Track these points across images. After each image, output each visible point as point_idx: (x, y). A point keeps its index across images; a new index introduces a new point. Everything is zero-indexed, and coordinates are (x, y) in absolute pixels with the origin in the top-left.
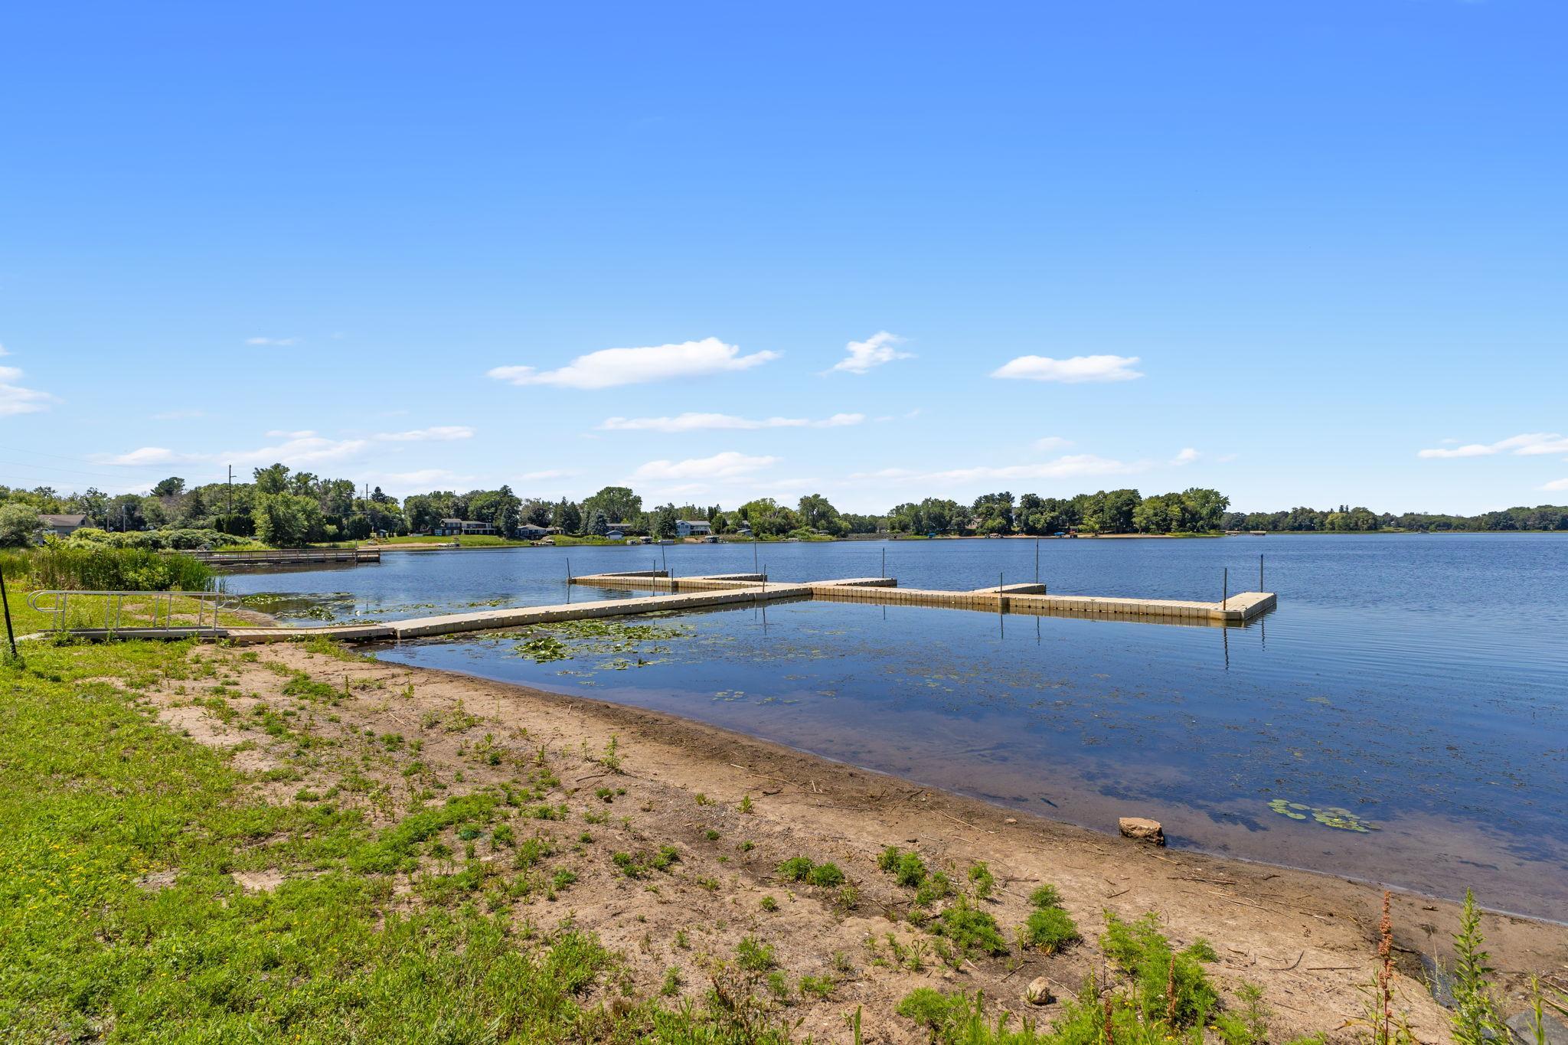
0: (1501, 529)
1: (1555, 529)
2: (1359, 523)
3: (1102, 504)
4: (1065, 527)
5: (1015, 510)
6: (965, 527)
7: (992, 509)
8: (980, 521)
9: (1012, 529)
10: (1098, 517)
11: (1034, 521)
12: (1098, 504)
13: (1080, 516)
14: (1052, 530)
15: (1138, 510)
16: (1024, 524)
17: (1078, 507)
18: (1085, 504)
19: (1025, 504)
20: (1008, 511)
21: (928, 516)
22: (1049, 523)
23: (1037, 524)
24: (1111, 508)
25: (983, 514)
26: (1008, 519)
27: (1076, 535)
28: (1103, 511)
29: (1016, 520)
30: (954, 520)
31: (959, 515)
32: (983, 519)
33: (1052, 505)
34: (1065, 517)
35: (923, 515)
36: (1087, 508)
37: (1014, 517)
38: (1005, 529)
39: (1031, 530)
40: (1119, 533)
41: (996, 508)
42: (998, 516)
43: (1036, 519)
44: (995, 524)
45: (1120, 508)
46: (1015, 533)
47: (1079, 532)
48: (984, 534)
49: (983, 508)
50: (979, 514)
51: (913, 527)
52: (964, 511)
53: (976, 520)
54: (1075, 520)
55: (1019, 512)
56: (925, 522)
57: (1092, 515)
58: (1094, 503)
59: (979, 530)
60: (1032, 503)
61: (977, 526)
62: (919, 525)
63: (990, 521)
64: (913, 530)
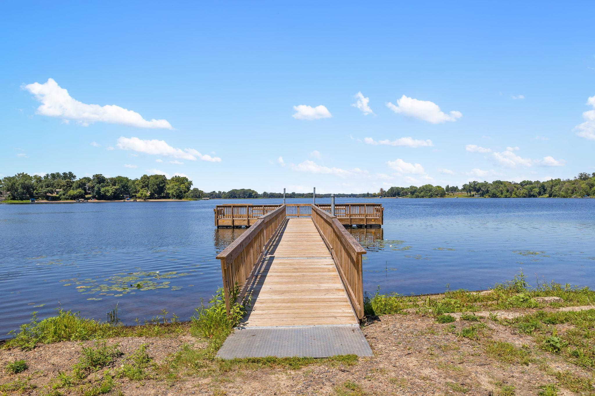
0: (233, 198)
1: (247, 198)
2: (200, 195)
3: (147, 183)
4: (122, 195)
5: (88, 185)
6: (49, 194)
7: (71, 183)
8: (61, 191)
9: (87, 196)
10: (145, 190)
11: (103, 191)
12: (144, 182)
13: (131, 189)
14: (116, 197)
15: (168, 186)
16: (96, 193)
17: (129, 184)
18: (136, 182)
19: (96, 180)
20: (84, 184)
21: (22, 186)
22: (115, 193)
23: (105, 193)
24: (153, 185)
25: (64, 186)
26: (85, 189)
27: (136, 200)
28: (148, 186)
29: (89, 190)
30: (44, 190)
31: (48, 186)
32: (64, 189)
33: (114, 181)
34: (123, 189)
35: (19, 185)
36: (137, 184)
37: (87, 188)
38: (82, 196)
39: (101, 197)
40: (158, 199)
41: (74, 182)
42: (77, 188)
43: (104, 190)
44: (76, 192)
45: (157, 185)
46: (89, 199)
47: (137, 198)
48: (71, 199)
49: (64, 182)
50: (61, 186)
51: (8, 194)
52: (53, 183)
53: (57, 190)
54: (128, 191)
55: (92, 185)
56: (20, 190)
57: (141, 188)
58: (142, 182)
59: (63, 197)
60: (100, 179)
61: (59, 194)
62: (15, 193)
63: (71, 191)
64: (9, 196)
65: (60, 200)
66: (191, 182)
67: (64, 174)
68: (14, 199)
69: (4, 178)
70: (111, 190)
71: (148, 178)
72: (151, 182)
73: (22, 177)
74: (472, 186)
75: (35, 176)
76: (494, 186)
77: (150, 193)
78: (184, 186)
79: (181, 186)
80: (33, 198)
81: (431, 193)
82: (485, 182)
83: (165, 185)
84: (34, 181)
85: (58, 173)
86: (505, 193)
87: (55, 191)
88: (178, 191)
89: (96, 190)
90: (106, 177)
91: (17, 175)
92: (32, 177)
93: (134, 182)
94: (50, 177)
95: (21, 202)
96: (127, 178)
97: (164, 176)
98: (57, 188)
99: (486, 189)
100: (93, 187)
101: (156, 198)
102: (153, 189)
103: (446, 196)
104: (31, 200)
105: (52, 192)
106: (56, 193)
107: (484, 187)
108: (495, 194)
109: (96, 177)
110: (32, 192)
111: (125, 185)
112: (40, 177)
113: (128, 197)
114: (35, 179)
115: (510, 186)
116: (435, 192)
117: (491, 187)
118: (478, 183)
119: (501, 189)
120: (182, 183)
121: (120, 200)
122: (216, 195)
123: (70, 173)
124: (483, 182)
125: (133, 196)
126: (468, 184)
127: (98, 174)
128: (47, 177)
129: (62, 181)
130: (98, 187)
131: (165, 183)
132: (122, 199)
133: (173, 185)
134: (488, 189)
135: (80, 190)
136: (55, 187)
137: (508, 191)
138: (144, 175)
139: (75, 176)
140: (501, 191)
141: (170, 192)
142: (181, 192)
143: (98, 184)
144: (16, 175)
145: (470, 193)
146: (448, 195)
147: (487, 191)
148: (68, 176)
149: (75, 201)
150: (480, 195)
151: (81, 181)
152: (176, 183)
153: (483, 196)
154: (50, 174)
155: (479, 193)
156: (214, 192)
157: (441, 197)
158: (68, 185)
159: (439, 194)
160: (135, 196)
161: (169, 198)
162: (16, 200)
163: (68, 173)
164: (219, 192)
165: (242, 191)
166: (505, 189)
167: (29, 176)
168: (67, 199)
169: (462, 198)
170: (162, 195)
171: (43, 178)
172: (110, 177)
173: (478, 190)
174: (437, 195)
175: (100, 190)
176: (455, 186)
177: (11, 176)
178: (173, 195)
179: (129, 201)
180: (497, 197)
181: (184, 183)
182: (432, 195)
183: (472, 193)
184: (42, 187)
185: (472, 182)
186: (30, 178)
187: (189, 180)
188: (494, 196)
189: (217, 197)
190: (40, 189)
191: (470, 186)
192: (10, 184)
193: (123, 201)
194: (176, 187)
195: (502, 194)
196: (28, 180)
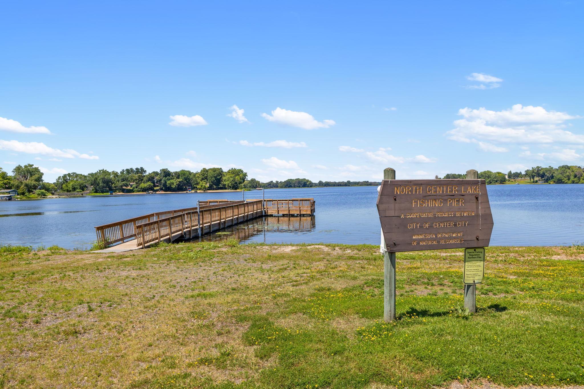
0: (288, 187)
1: (302, 187)
2: (257, 185)
3: (206, 175)
4: (185, 187)
5: (157, 178)
6: (124, 187)
7: (142, 177)
8: (134, 184)
9: (155, 188)
10: (205, 182)
11: (169, 184)
12: (204, 175)
13: (193, 181)
14: (180, 188)
15: (224, 178)
16: (163, 185)
17: (191, 177)
18: (197, 175)
19: (163, 174)
20: (153, 178)
21: (102, 181)
22: (179, 185)
23: (171, 185)
24: (211, 177)
25: (136, 180)
26: (154, 183)
27: (197, 191)
28: (207, 178)
29: (157, 183)
30: (120, 184)
31: (123, 180)
32: (136, 183)
33: (178, 175)
34: (185, 182)
35: (100, 180)
36: (198, 177)
37: (156, 181)
38: (151, 189)
39: (168, 189)
40: (216, 189)
41: (144, 176)
42: (147, 181)
43: (170, 182)
44: (146, 185)
45: (215, 177)
46: (157, 191)
47: (197, 189)
48: (143, 191)
49: (136, 176)
50: (134, 180)
51: (92, 188)
52: (127, 178)
53: (131, 184)
54: (190, 183)
55: (160, 179)
56: (101, 184)
57: (201, 180)
58: (201, 174)
59: (136, 189)
60: (166, 173)
61: (133, 187)
62: (97, 186)
63: (142, 184)
64: (93, 190)
65: (134, 192)
66: (246, 173)
67: (137, 169)
68: (96, 192)
69: (89, 174)
70: (175, 182)
71: (207, 171)
72: (210, 174)
73: (102, 173)
74: (535, 171)
75: (113, 172)
76: (559, 171)
77: (209, 185)
78: (239, 178)
79: (237, 177)
80: (112, 191)
81: (489, 179)
82: (550, 167)
83: (222, 177)
84: (112, 176)
85: (132, 168)
86: (572, 178)
87: (130, 185)
88: (233, 182)
89: (163, 183)
90: (171, 171)
91: (99, 171)
92: (110, 173)
93: (195, 175)
94: (125, 172)
95: (102, 194)
96: (189, 172)
97: (221, 169)
98: (131, 182)
99: (551, 175)
100: (160, 180)
101: (214, 189)
102: (212, 181)
103: (507, 182)
104: (110, 193)
105: (127, 185)
106: (130, 186)
107: (548, 172)
108: (561, 180)
109: (163, 171)
110: (111, 185)
111: (187, 178)
112: (117, 172)
113: (190, 189)
114: (112, 174)
115: (578, 171)
116: (493, 178)
117: (556, 172)
118: (542, 169)
119: (568, 174)
120: (237, 175)
121: (183, 191)
122: (273, 185)
123: (142, 168)
124: (548, 167)
125: (194, 188)
126: (531, 169)
127: (164, 168)
128: (122, 172)
129: (135, 175)
130: (164, 180)
131: (222, 175)
132: (185, 191)
133: (229, 177)
134: (552, 175)
135: (149, 183)
136: (129, 181)
137: (575, 176)
138: (204, 169)
139: (146, 171)
140: (568, 176)
141: (226, 183)
142: (236, 183)
143: (165, 178)
144: (97, 172)
145: (533, 179)
146: (509, 181)
147: (552, 177)
148: (140, 171)
149: (146, 193)
150: (544, 181)
151: (150, 175)
152: (231, 175)
153: (548, 182)
154: (125, 169)
155: (543, 179)
156: (272, 182)
157: (501, 183)
158: (140, 179)
159: (498, 181)
160: (196, 187)
161: (226, 189)
162: (98, 193)
163: (139, 168)
164: (276, 181)
165: (297, 180)
166: (572, 174)
167: (108, 172)
168: (139, 191)
169: (524, 184)
170: (221, 186)
171: (120, 173)
172: (174, 171)
173: (543, 176)
174: (496, 181)
175: (166, 183)
176: (519, 172)
177: (94, 173)
178: (228, 186)
179: (190, 192)
180: (563, 183)
181: (239, 175)
182: (491, 181)
183: (536, 179)
184: (118, 181)
185: (536, 167)
186: (109, 174)
187: (245, 171)
188: (560, 181)
189: (274, 187)
190: (117, 183)
191: (533, 172)
192: (93, 179)
193: (185, 192)
194: (232, 179)
195: (569, 179)
196: (107, 176)
